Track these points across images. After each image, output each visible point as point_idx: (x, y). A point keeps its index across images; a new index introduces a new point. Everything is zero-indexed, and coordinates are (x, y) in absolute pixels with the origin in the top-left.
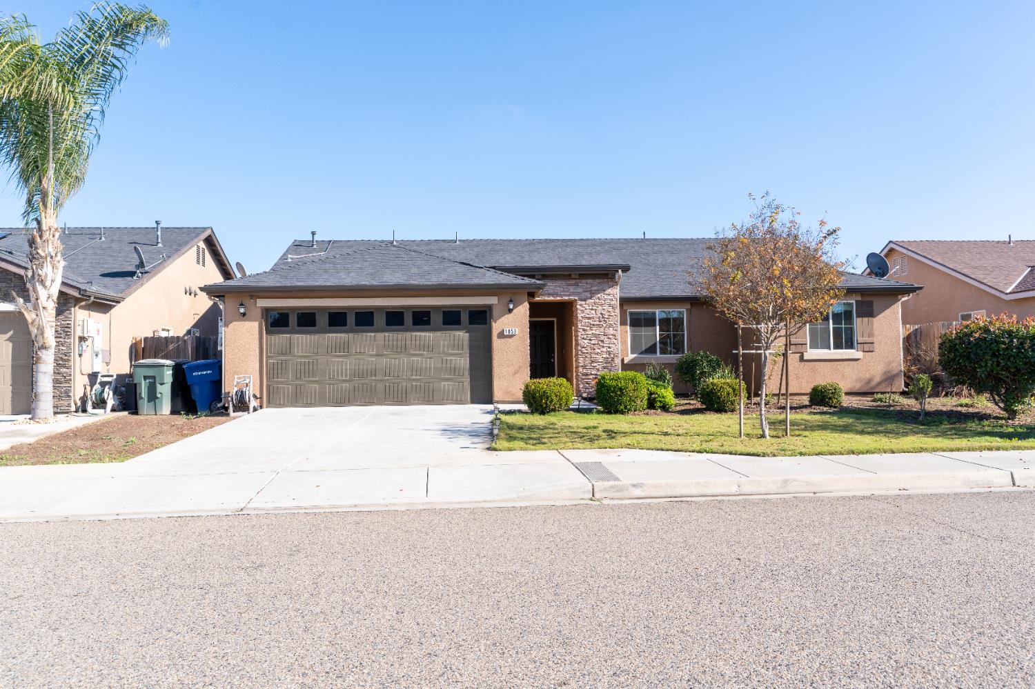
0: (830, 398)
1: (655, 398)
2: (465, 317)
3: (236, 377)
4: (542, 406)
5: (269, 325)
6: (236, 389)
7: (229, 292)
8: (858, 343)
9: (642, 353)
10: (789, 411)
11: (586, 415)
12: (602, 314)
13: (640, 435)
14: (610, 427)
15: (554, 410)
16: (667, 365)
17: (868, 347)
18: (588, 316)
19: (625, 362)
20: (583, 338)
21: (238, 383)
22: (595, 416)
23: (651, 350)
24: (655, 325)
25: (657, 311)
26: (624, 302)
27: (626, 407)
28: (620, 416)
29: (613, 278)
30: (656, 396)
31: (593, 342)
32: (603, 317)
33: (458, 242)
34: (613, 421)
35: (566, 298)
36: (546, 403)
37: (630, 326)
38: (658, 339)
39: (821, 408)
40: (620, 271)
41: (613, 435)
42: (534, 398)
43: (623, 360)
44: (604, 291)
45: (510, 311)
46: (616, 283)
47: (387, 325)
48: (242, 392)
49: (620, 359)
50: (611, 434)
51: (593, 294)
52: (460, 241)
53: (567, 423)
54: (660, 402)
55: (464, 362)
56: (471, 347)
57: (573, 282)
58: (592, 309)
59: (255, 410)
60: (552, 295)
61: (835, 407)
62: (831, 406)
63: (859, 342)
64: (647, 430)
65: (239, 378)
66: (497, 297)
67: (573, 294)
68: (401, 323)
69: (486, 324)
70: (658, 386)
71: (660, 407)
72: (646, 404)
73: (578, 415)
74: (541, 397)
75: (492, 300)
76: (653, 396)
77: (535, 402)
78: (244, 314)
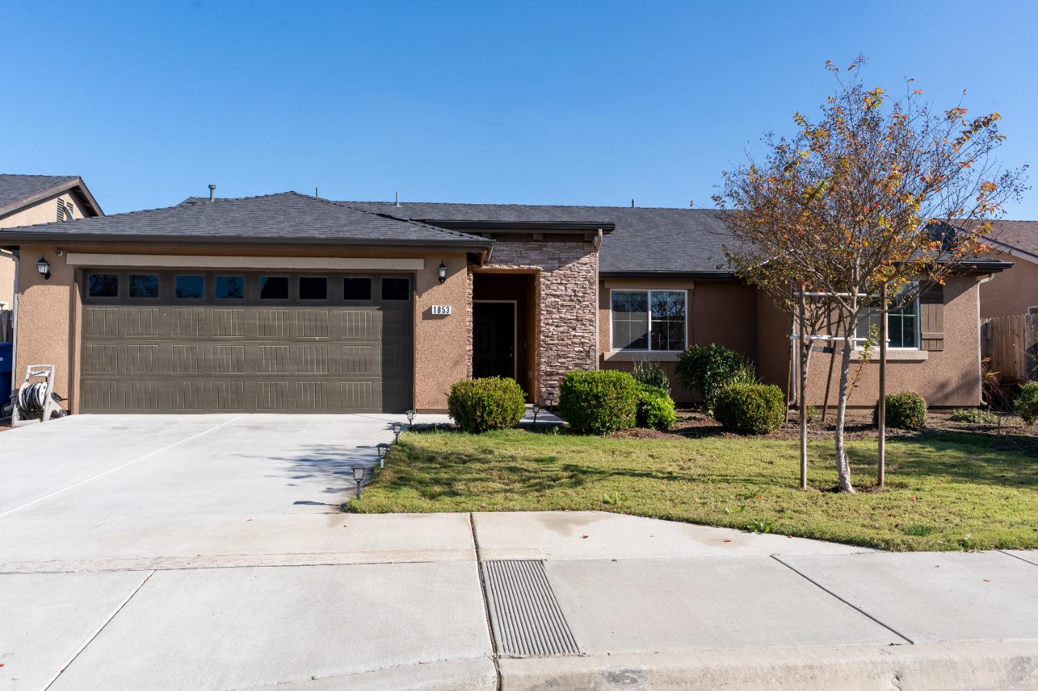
0: (908, 416)
1: (647, 411)
2: (376, 288)
3: (29, 367)
4: (475, 420)
5: (88, 293)
6: (25, 385)
7: (22, 241)
8: (921, 339)
9: (627, 347)
10: (841, 432)
11: (541, 436)
12: (574, 291)
13: (627, 478)
14: (576, 460)
15: (494, 427)
16: (664, 364)
17: (935, 345)
18: (555, 293)
19: (606, 358)
20: (547, 324)
21: (31, 375)
22: (556, 437)
23: (640, 344)
24: (646, 311)
25: (649, 292)
26: (606, 278)
27: (603, 425)
28: (594, 439)
29: (590, 242)
30: (649, 408)
31: (561, 329)
32: (576, 296)
33: (398, 205)
34: (582, 448)
35: (526, 267)
36: (482, 416)
37: (613, 310)
38: (650, 329)
39: (895, 430)
40: (601, 232)
41: (581, 476)
42: (464, 407)
43: (602, 356)
44: (578, 258)
45: (442, 280)
46: (596, 250)
47: (262, 297)
48: (33, 390)
49: (598, 355)
50: (577, 475)
51: (562, 263)
52: (402, 204)
53: (510, 450)
54: (655, 416)
55: (374, 352)
56: (386, 331)
57: (535, 245)
58: (561, 284)
59: (55, 415)
60: (506, 263)
61: (914, 429)
62: (908, 428)
63: (923, 338)
64: (639, 467)
65: (36, 369)
66: (422, 260)
67: (536, 262)
68: (283, 294)
69: (407, 299)
70: (651, 393)
71: (654, 424)
72: (634, 419)
73: (531, 435)
74: (474, 407)
75: (416, 265)
76: (645, 407)
77: (466, 414)
78: (47, 276)
